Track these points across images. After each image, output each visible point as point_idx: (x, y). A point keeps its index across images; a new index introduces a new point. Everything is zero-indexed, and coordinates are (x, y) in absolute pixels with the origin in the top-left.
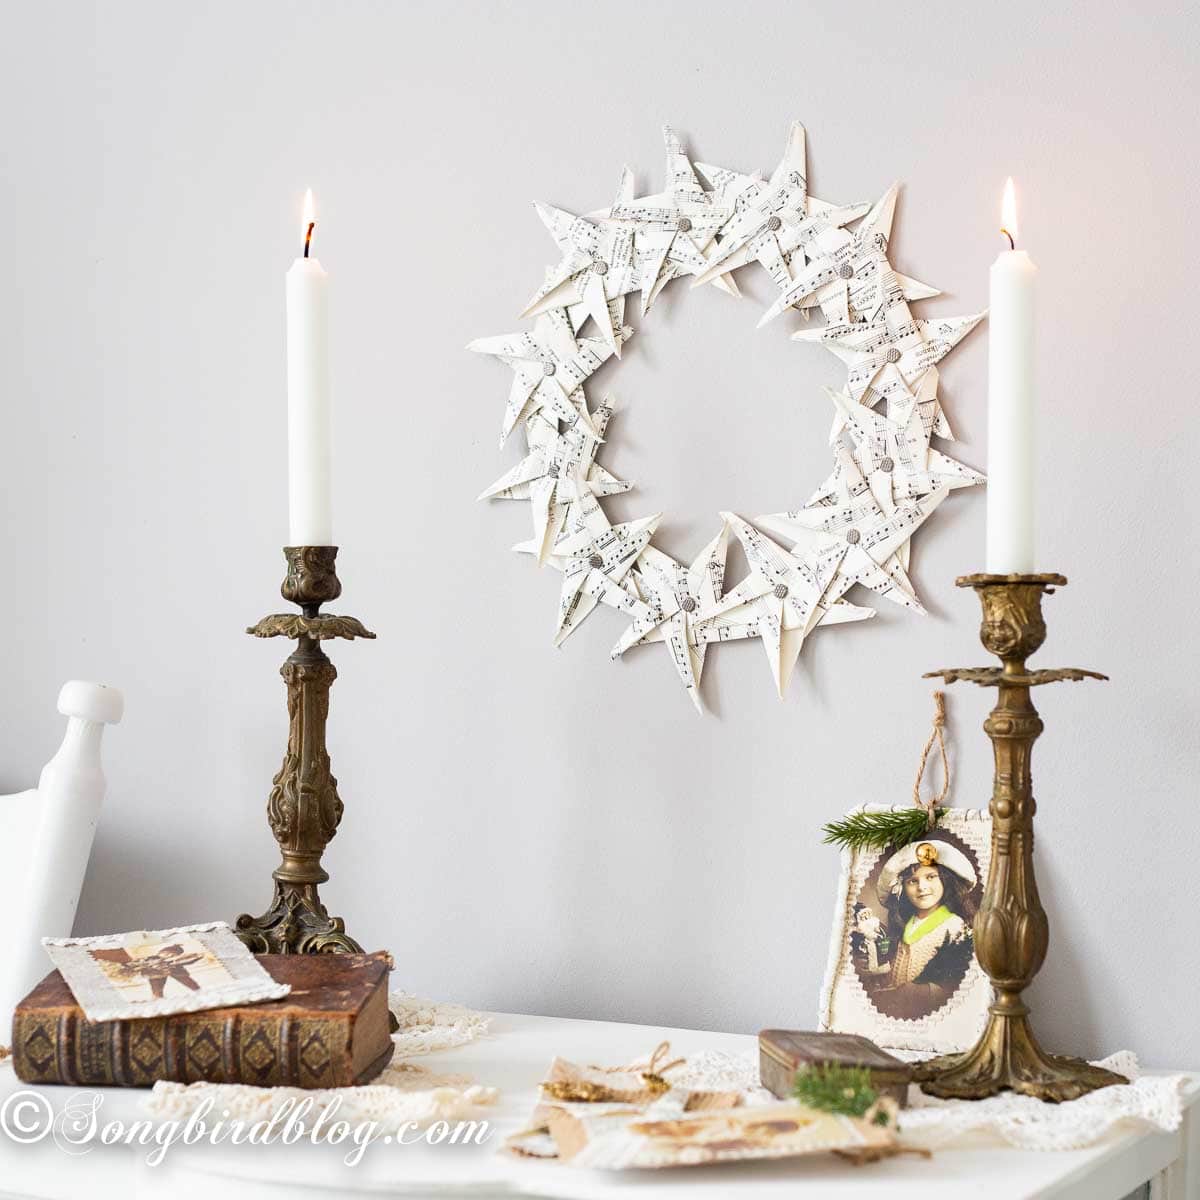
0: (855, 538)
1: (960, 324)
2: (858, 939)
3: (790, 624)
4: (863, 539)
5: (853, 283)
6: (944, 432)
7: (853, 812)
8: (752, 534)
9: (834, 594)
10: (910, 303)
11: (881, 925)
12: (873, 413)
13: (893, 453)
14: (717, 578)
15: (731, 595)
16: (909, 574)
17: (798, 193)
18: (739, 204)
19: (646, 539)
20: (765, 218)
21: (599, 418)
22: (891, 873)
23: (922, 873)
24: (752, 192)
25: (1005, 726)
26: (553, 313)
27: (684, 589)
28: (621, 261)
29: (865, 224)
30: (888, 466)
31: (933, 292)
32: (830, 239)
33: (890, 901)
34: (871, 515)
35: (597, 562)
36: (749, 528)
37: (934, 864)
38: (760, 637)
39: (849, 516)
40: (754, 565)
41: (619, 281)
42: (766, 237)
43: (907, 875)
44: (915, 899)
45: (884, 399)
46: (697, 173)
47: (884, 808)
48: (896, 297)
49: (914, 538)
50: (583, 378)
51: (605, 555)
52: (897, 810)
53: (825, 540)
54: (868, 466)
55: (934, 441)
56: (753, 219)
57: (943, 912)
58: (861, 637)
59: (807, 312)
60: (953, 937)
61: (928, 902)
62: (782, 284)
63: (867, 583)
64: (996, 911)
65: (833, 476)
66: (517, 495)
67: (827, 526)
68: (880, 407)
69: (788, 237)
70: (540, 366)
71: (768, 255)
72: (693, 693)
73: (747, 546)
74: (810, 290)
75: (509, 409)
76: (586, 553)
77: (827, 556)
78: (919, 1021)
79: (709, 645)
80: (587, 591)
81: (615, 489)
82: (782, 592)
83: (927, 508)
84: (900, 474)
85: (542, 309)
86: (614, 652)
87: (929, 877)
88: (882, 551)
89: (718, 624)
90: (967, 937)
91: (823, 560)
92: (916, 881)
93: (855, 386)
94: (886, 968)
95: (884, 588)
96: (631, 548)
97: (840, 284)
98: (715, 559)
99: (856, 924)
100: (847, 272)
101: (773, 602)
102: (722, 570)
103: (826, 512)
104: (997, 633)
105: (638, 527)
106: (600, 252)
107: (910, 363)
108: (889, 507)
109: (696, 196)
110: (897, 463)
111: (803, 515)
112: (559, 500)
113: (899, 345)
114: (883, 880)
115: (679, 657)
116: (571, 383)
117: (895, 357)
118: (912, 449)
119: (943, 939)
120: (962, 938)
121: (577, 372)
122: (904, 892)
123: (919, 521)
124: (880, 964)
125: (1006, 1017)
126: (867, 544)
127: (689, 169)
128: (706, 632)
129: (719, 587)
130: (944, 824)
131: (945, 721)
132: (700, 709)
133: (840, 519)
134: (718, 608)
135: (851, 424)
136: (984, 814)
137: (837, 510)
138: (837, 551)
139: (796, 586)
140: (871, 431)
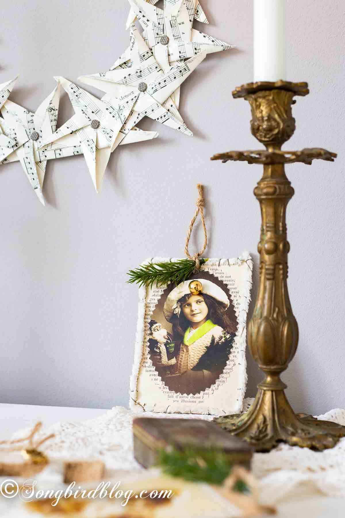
0: (143, 88)
2: (153, 344)
3: (101, 145)
4: (149, 88)
6: (202, 18)
7: (146, 262)
8: (76, 89)
9: (131, 124)
11: (168, 334)
12: (155, 7)
13: (169, 32)
14: (53, 118)
15: (63, 128)
16: (179, 110)
19: (7, 95)
22: (173, 301)
23: (193, 300)
25: (271, 190)
27: (31, 126)
30: (165, 41)
33: (173, 318)
34: (155, 72)
36: (74, 86)
37: (200, 294)
38: (82, 155)
39: (140, 74)
40: (77, 108)
43: (183, 301)
44: (190, 316)
47: (165, 260)
49: (183, 87)
52: (174, 260)
53: (123, 90)
54: (152, 41)
55: (196, 24)
57: (209, 324)
58: (147, 153)
60: (217, 339)
63: (152, 116)
64: (266, 318)
65: (129, 48)
67: (125, 82)
68: (160, 4)
72: (39, 193)
73: (72, 97)
77: (126, 100)
78: (197, 395)
79: (49, 161)
82: (96, 125)
83: (192, 66)
84: (174, 46)
87: (198, 302)
88: (162, 95)
89: (54, 147)
90: (226, 339)
91: (123, 103)
92: (190, 305)
94: (173, 361)
95: (164, 119)
98: (51, 106)
99: (151, 334)
101: (90, 129)
102: (57, 113)
103: (125, 72)
104: (265, 125)
108: (166, 67)
110: (171, 38)
111: (110, 75)
114: (167, 305)
115: (29, 170)
118: (182, 29)
119: (210, 341)
120: (223, 340)
122: (182, 312)
123: (187, 74)
124: (169, 358)
125: (272, 391)
126: (151, 91)
128: (46, 153)
129: (54, 123)
130: (206, 268)
131: (204, 203)
132: (42, 201)
133: (134, 76)
134: (54, 137)
135: (140, 15)
136: (231, 261)
137: (132, 70)
138: (132, 96)
139: (105, 120)
140: (154, 19)
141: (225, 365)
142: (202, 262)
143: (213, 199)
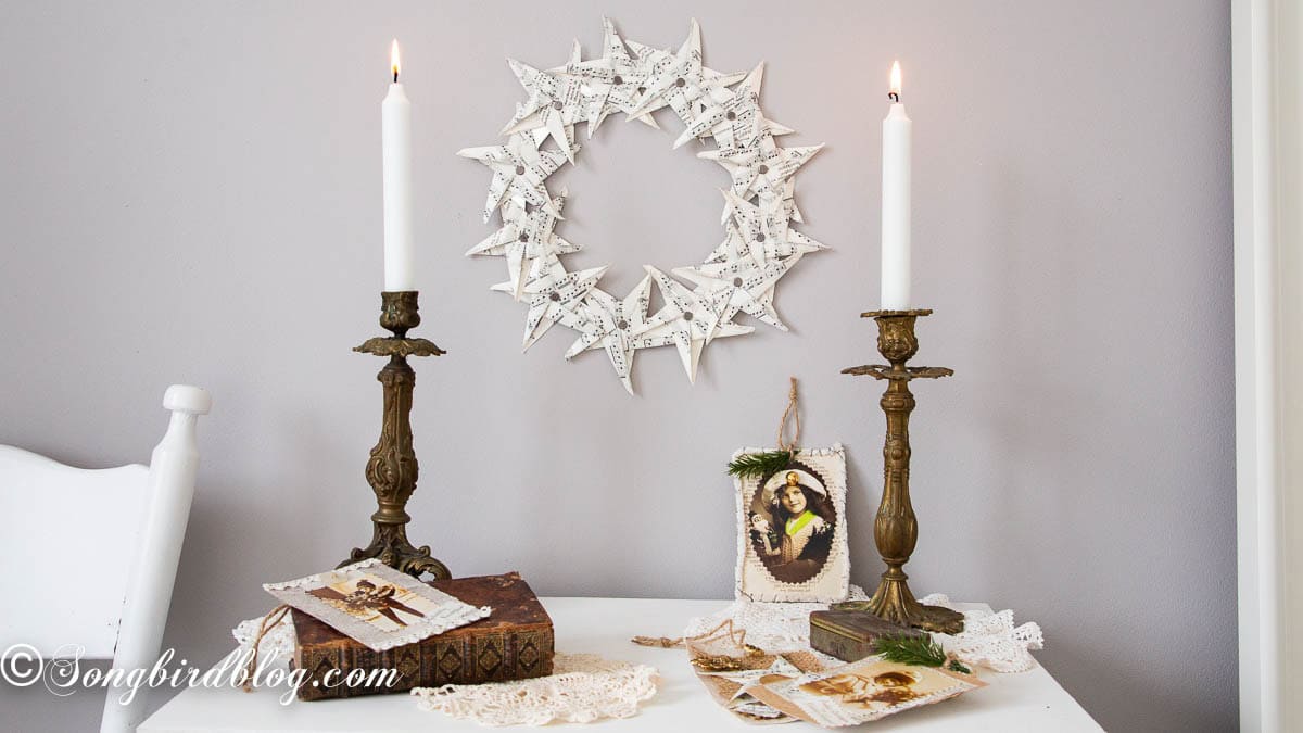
0: (738, 282)
1: (806, 151)
2: (755, 534)
3: (694, 338)
4: (745, 283)
5: (735, 122)
6: (797, 217)
7: (739, 452)
8: (667, 280)
9: (726, 318)
10: (774, 136)
11: (769, 525)
12: (751, 204)
13: (765, 230)
14: (644, 308)
15: (655, 318)
16: (774, 306)
17: (697, 64)
18: (656, 68)
19: (594, 282)
20: (675, 79)
21: (558, 203)
22: (769, 492)
23: (790, 490)
24: (666, 62)
25: (900, 404)
26: (524, 134)
27: (619, 315)
28: (573, 102)
29: (742, 86)
30: (761, 238)
31: (789, 130)
32: (720, 95)
33: (772, 509)
34: (752, 269)
35: (555, 297)
36: (664, 276)
37: (797, 485)
38: (675, 345)
39: (735, 269)
40: (668, 301)
41: (571, 114)
42: (675, 92)
43: (781, 492)
44: (789, 507)
45: (757, 196)
46: (626, 47)
48: (766, 133)
49: (778, 284)
50: (545, 177)
51: (562, 293)
52: (767, 451)
53: (717, 285)
54: (748, 237)
55: (792, 223)
56: (668, 79)
57: (808, 514)
58: (740, 346)
59: (705, 140)
60: (818, 530)
61: (798, 508)
62: (687, 122)
63: (748, 311)
64: (895, 517)
65: (725, 242)
66: (494, 253)
67: (720, 276)
68: (755, 200)
69: (690, 91)
70: (513, 169)
71: (677, 102)
72: (627, 382)
73: (662, 287)
74: (709, 126)
75: (490, 196)
76: (548, 291)
77: (721, 294)
78: (803, 584)
79: (636, 350)
80: (548, 315)
81: (569, 250)
82: (688, 316)
83: (789, 264)
84: (770, 244)
85: (516, 131)
86: (568, 356)
87: (795, 492)
88: (757, 290)
89: (644, 337)
90: (827, 529)
91: (718, 297)
92: (788, 496)
93: (739, 188)
94: (777, 551)
95: (760, 314)
96: (583, 288)
97: (727, 123)
98: (643, 296)
99: (752, 525)
100: (731, 116)
101: (682, 321)
102: (648, 303)
103: (721, 266)
105: (586, 275)
106: (557, 95)
107: (775, 173)
108: (762, 265)
109: (626, 63)
110: (767, 236)
111: (704, 269)
112: (527, 257)
113: (767, 163)
114: (766, 496)
115: (617, 360)
116: (537, 180)
117: (764, 170)
118: (778, 227)
119: (811, 530)
120: (824, 530)
121: (541, 173)
122: (781, 503)
123: (783, 272)
124: (773, 549)
125: (898, 582)
126: (747, 287)
127: (621, 45)
129: (645, 313)
130: (799, 459)
131: (796, 396)
132: (631, 391)
133: (729, 271)
134: (645, 327)
135: (736, 211)
136: (824, 452)
137: (727, 265)
138: (726, 291)
139: (699, 313)
140: (750, 216)
141: (828, 554)
142: (796, 453)
143: (805, 392)
